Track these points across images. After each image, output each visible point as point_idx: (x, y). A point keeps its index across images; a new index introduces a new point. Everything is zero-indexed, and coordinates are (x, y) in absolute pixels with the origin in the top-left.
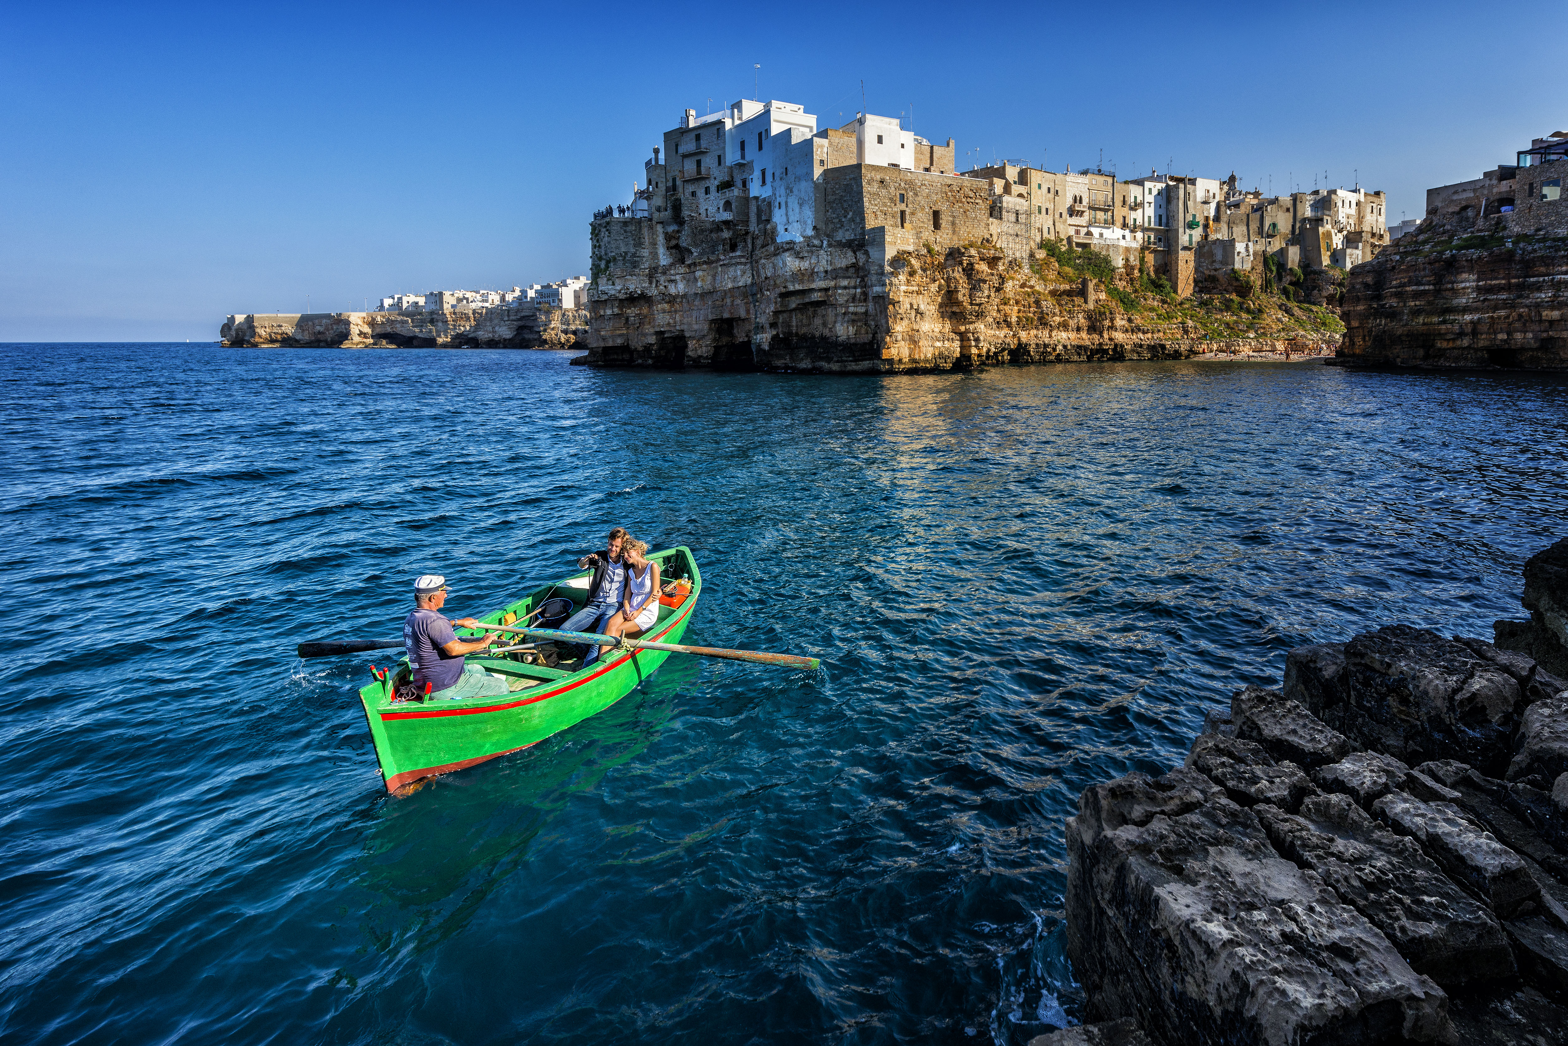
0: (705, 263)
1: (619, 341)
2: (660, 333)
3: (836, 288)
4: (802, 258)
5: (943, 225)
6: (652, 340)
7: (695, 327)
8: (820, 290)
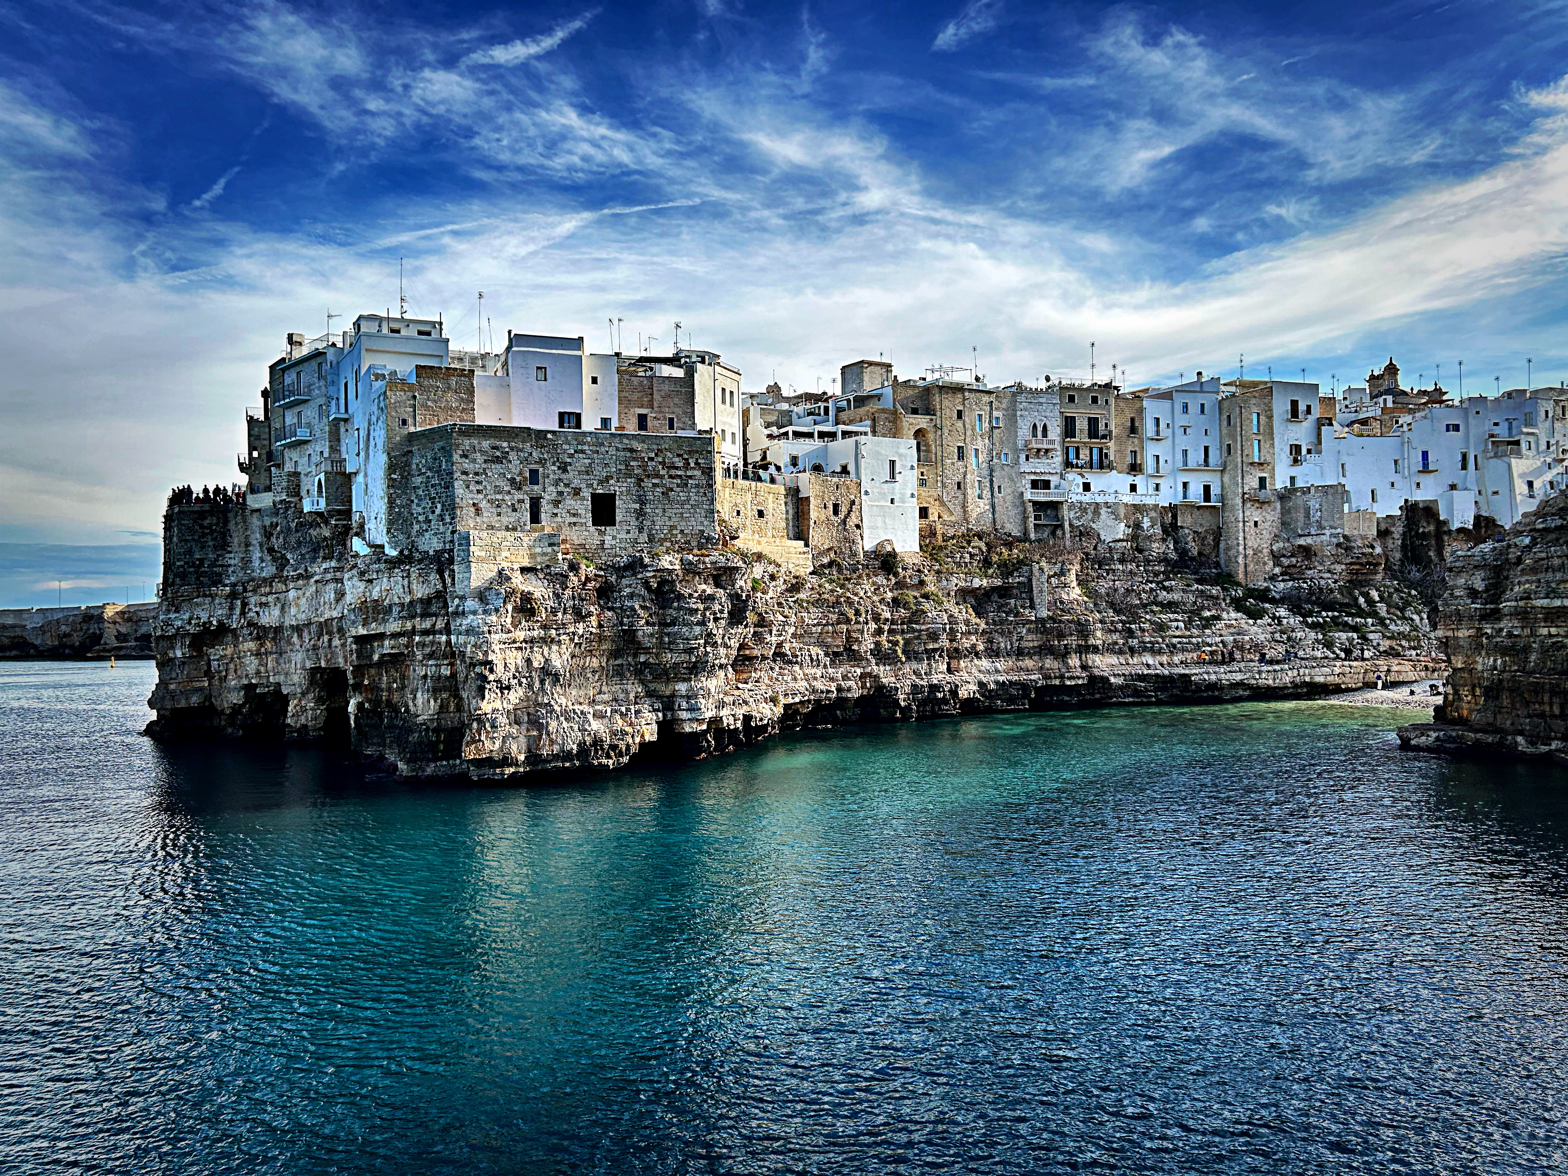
0: (300, 577)
1: (195, 700)
2: (249, 688)
3: (413, 632)
4: (370, 581)
5: (618, 518)
6: (236, 698)
7: (296, 679)
8: (395, 636)
